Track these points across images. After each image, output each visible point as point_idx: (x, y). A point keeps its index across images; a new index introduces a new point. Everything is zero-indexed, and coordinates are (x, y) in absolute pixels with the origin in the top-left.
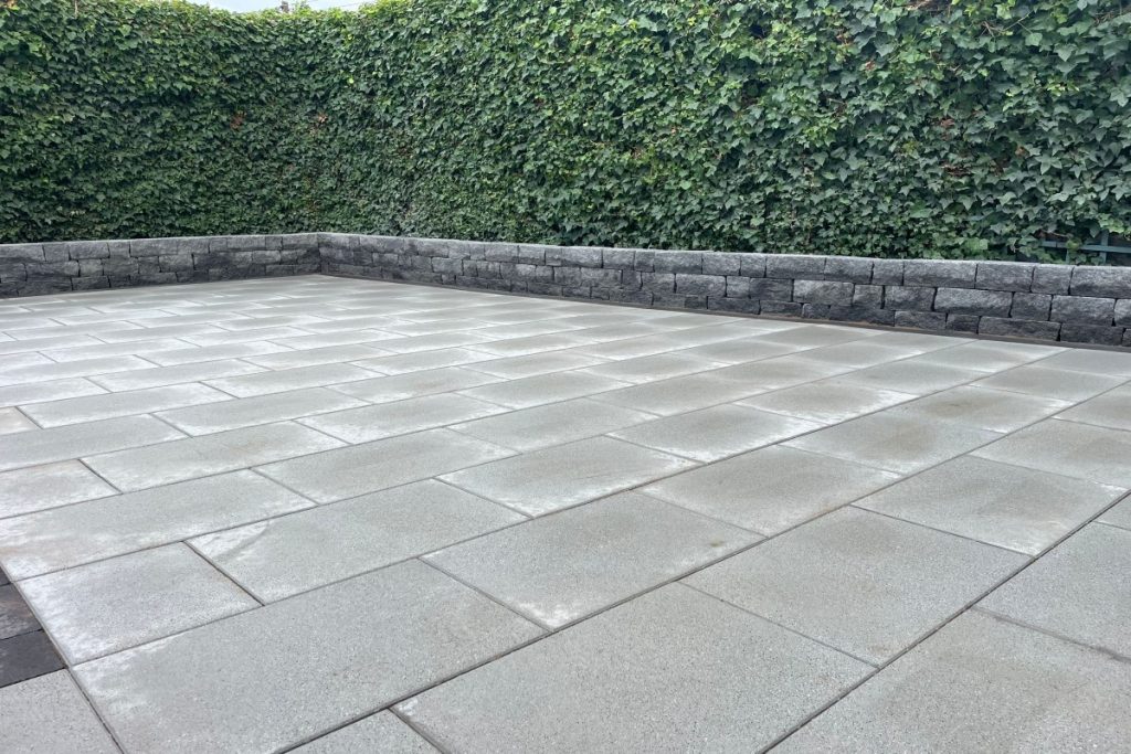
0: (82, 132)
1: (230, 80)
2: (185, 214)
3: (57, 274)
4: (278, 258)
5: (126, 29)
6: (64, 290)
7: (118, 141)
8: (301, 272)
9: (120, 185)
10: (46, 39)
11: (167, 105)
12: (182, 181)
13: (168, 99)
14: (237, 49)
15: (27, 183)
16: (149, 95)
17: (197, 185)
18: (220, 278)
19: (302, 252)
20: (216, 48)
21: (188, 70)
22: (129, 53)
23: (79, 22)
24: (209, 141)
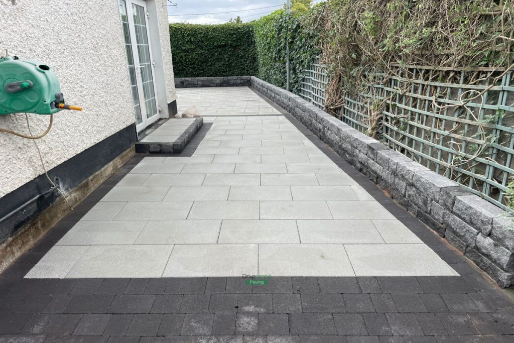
0: (202, 55)
1: (234, 41)
2: (224, 72)
3: (193, 84)
4: (240, 82)
5: (210, 34)
6: (195, 87)
7: (209, 56)
8: (245, 86)
9: (210, 66)
10: (195, 37)
11: (220, 48)
12: (223, 65)
13: (219, 47)
14: (235, 34)
15: (192, 66)
16: (215, 46)
17: (227, 65)
18: (226, 86)
19: (246, 81)
20: (230, 34)
21: (224, 40)
22: (211, 38)
23: (201, 33)
24: (230, 55)
